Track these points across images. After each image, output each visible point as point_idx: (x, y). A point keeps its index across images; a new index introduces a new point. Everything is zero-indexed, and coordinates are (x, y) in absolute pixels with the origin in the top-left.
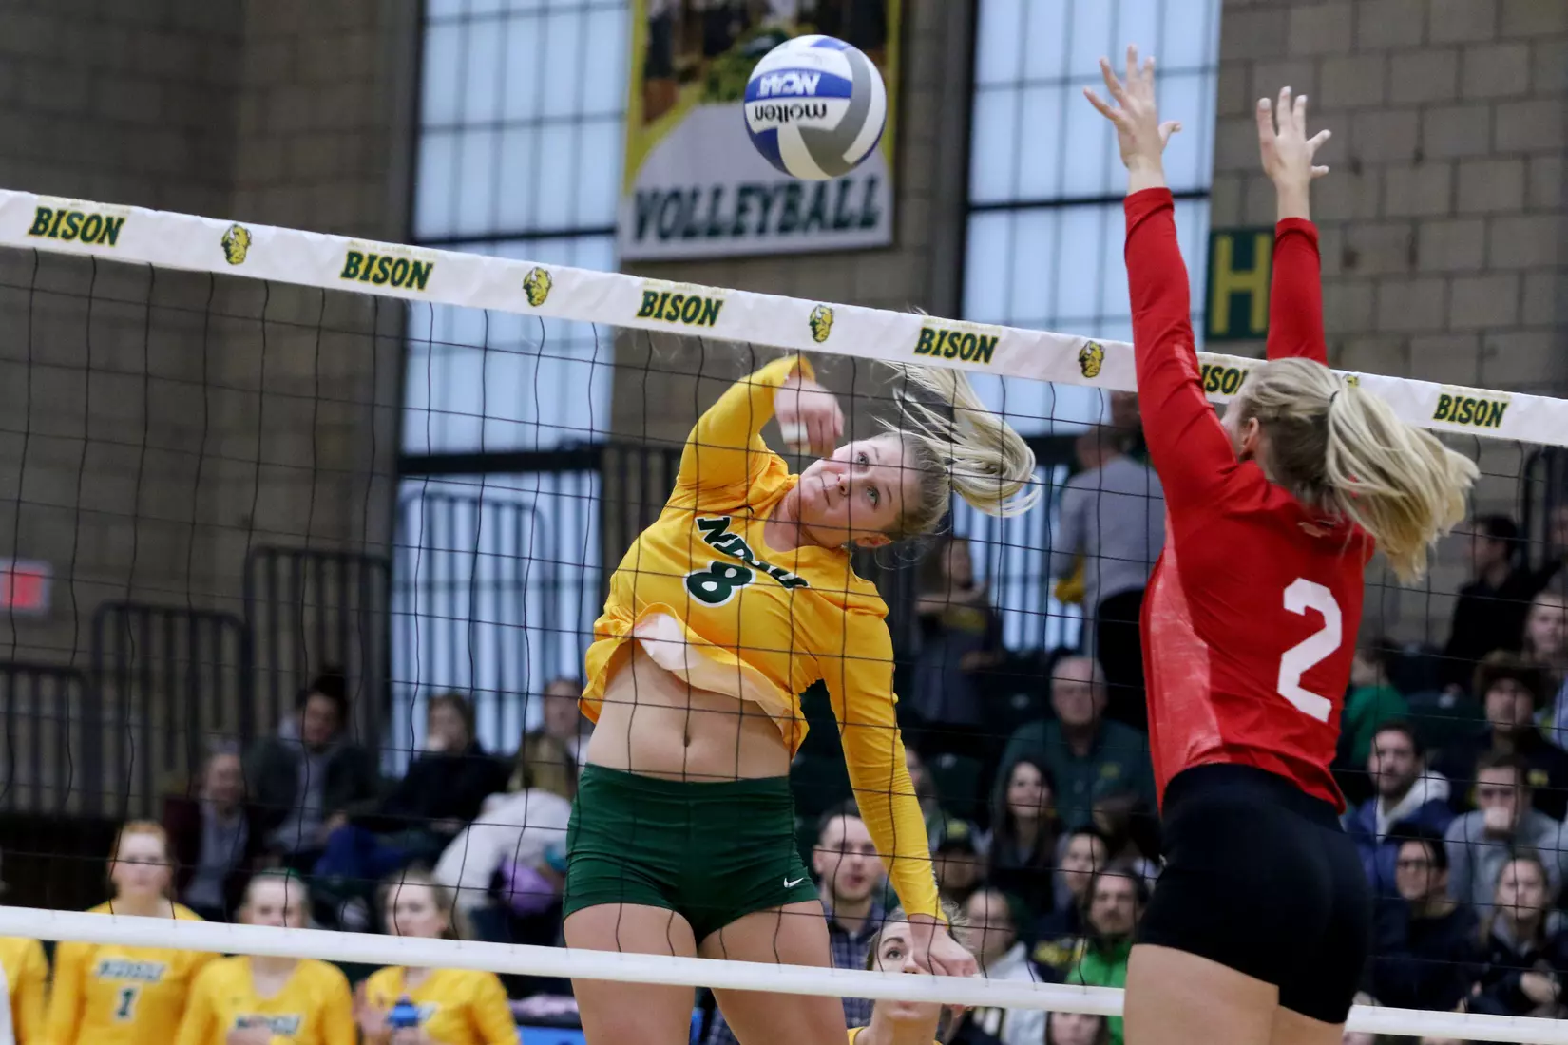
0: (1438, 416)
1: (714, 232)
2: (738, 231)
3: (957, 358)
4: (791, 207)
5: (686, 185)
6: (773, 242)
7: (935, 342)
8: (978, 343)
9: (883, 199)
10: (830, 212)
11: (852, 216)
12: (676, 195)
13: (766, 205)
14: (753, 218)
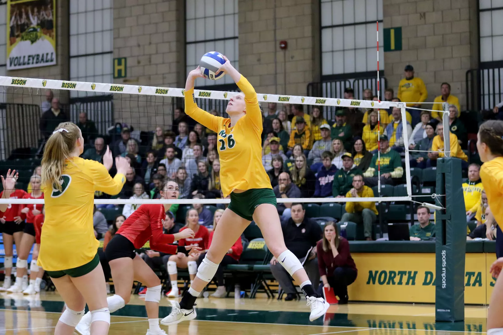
0: (156, 93)
1: (24, 64)
2: (28, 64)
3: (69, 88)
4: (38, 59)
5: (19, 56)
6: (35, 65)
7: (65, 85)
8: (73, 85)
9: (54, 56)
10: (45, 59)
11: (49, 60)
12: (17, 58)
13: (33, 59)
14: (31, 61)
